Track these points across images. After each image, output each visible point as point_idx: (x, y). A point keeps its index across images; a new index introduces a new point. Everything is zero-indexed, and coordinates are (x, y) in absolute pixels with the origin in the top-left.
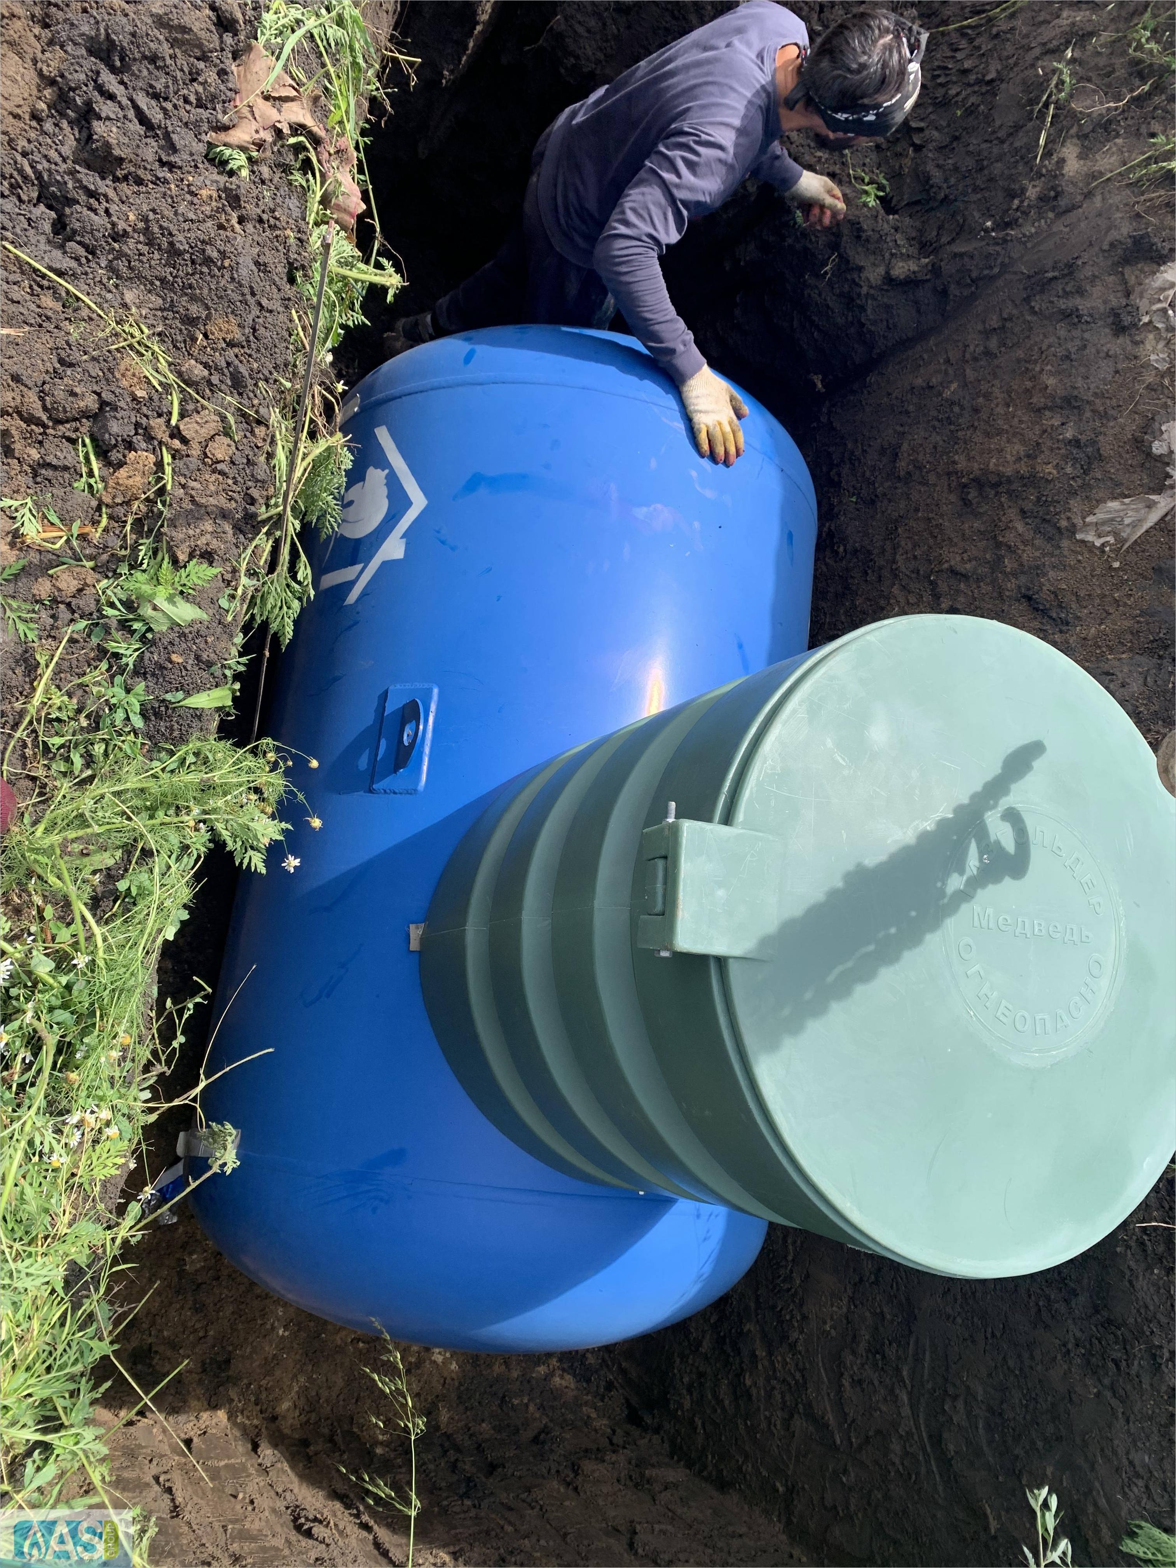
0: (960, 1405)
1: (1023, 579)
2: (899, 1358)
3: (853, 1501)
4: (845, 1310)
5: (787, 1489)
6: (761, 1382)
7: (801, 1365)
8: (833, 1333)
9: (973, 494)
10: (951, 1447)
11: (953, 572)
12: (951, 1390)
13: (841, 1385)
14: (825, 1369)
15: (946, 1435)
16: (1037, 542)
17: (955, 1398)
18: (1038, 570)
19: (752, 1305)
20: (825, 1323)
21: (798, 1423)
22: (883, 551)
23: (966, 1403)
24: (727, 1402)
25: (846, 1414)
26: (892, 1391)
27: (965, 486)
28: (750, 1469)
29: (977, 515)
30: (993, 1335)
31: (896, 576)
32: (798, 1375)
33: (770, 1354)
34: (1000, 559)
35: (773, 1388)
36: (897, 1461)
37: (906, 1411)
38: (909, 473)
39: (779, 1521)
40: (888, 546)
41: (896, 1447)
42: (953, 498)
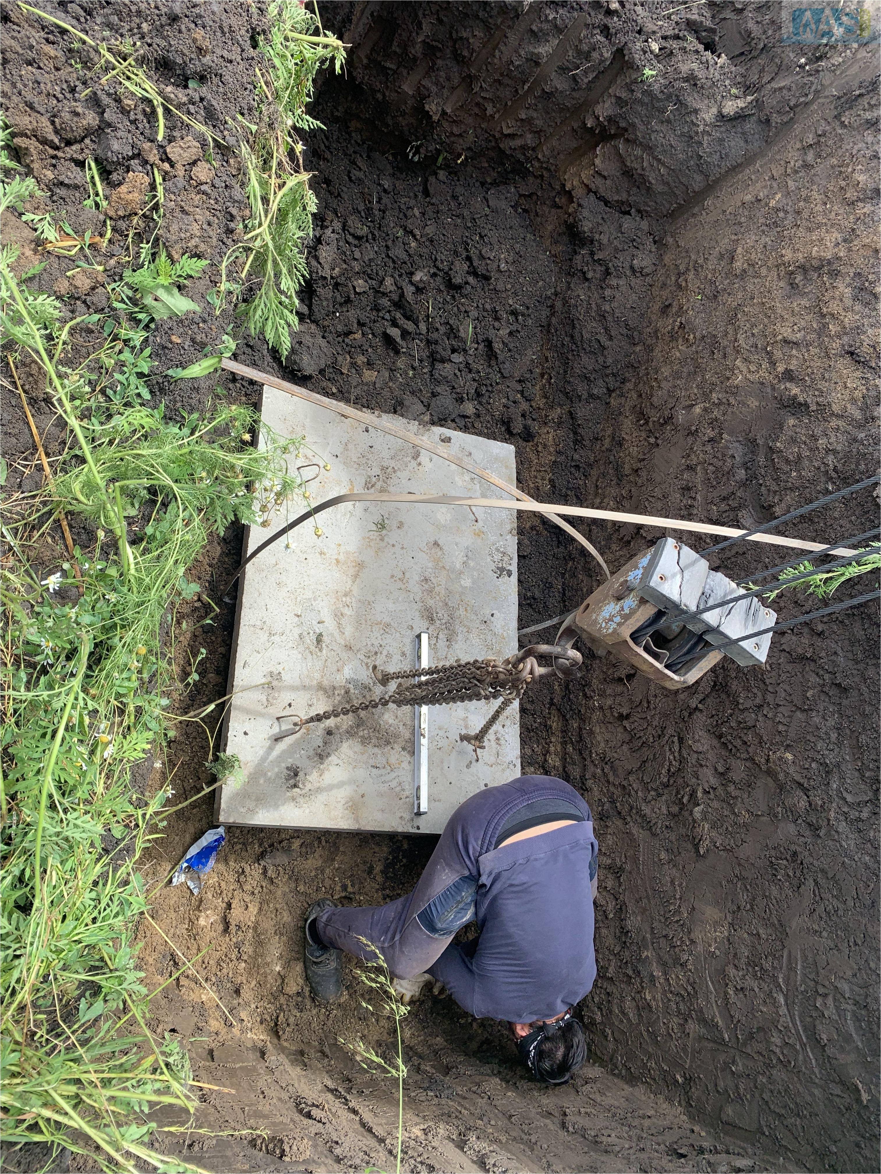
0: (830, 1001)
1: (846, 339)
2: (774, 968)
3: (742, 1086)
4: (726, 934)
5: (686, 1079)
6: (659, 996)
7: (691, 980)
8: (718, 952)
9: (799, 278)
10: (824, 1036)
11: (786, 341)
12: (821, 990)
13: (726, 993)
14: (712, 983)
15: (819, 1027)
16: (856, 308)
17: (825, 996)
18: (858, 330)
19: (648, 936)
20: (710, 946)
21: (692, 1027)
22: (726, 333)
23: (835, 1000)
24: (631, 1015)
25: (732, 1017)
26: (770, 994)
27: (792, 273)
28: (653, 1065)
29: (803, 295)
30: (856, 944)
31: (738, 352)
32: (689, 988)
33: (665, 973)
34: (825, 326)
35: (669, 1000)
36: (778, 1050)
37: (783, 1010)
38: (744, 271)
39: (680, 1104)
40: (730, 329)
41: (776, 1039)
42: (782, 284)
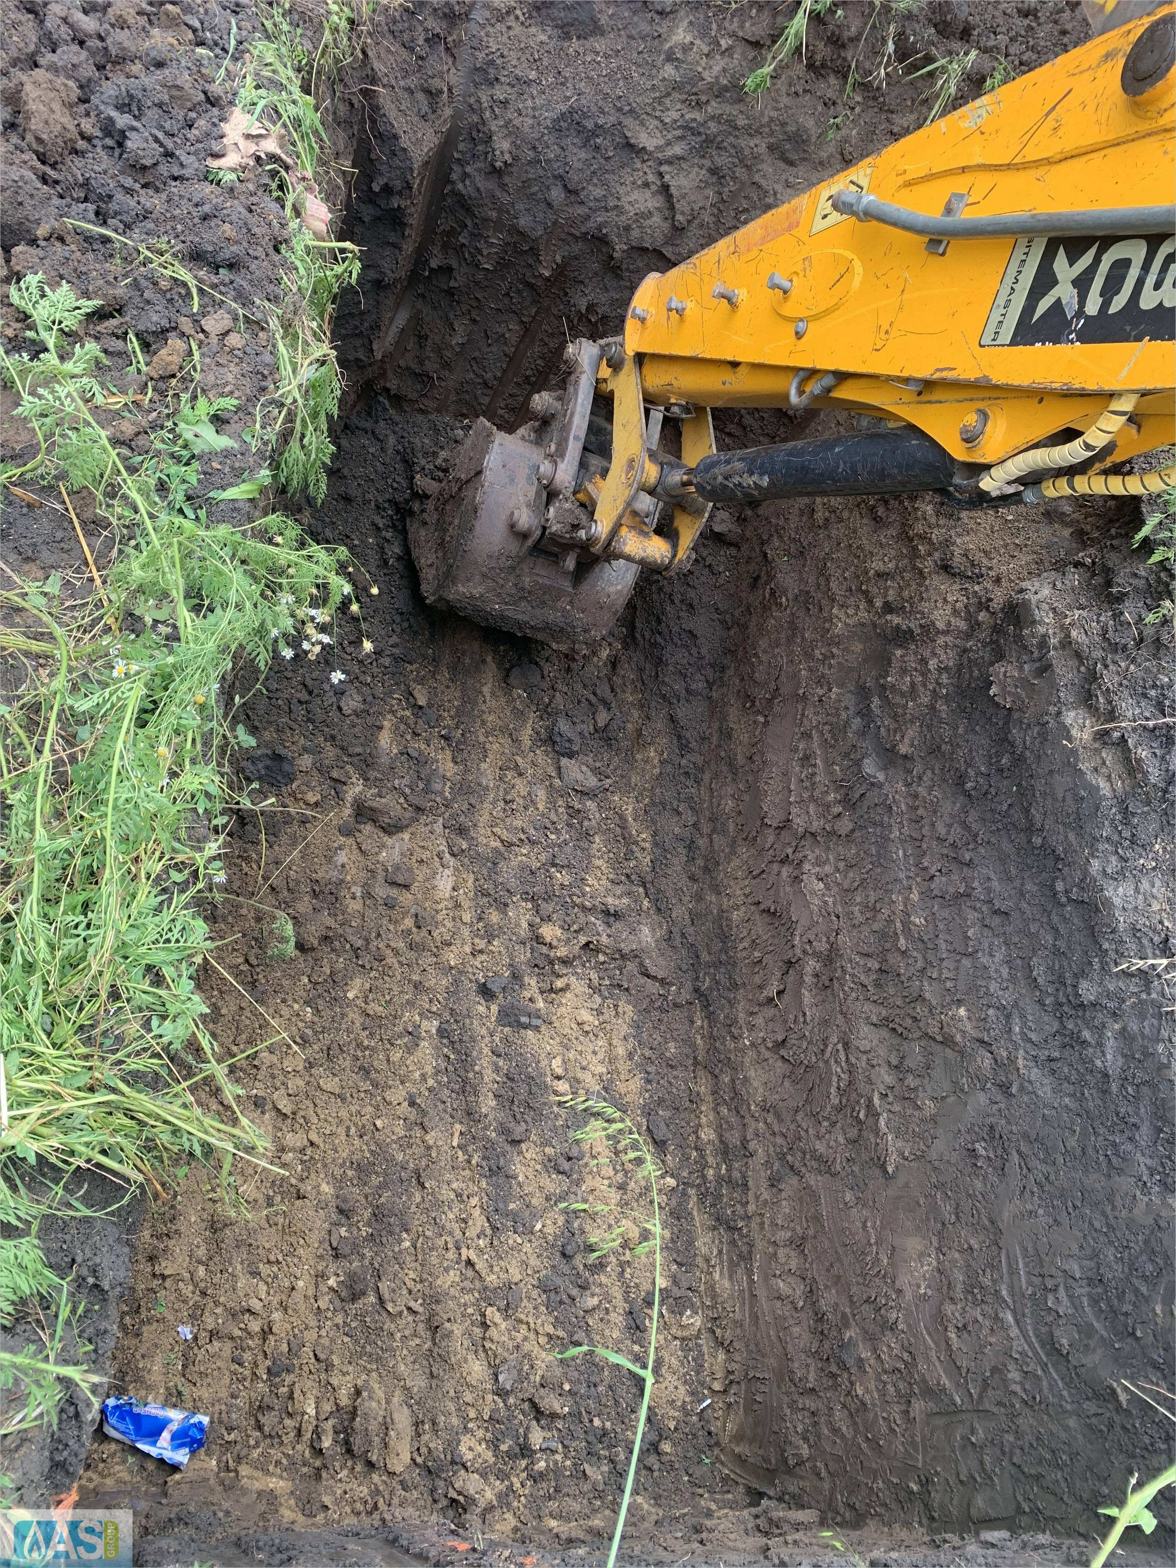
1: (937, 555)
2: (994, 1281)
3: (987, 1459)
4: (935, 1263)
6: (872, 1386)
7: (906, 1343)
8: (929, 1292)
9: (881, 511)
11: (879, 575)
13: (947, 1340)
14: (929, 1334)
16: (941, 522)
18: (947, 543)
19: (848, 1310)
20: (919, 1287)
21: (918, 1407)
22: (818, 585)
25: (959, 1368)
26: (996, 1318)
27: (874, 507)
29: (887, 526)
30: (1075, 1207)
31: (833, 600)
32: (906, 1355)
33: (875, 1350)
34: (915, 549)
35: (885, 1383)
36: (1017, 1388)
37: (1014, 1332)
38: (827, 520)
40: (822, 580)
41: (1014, 1375)
42: (865, 521)
